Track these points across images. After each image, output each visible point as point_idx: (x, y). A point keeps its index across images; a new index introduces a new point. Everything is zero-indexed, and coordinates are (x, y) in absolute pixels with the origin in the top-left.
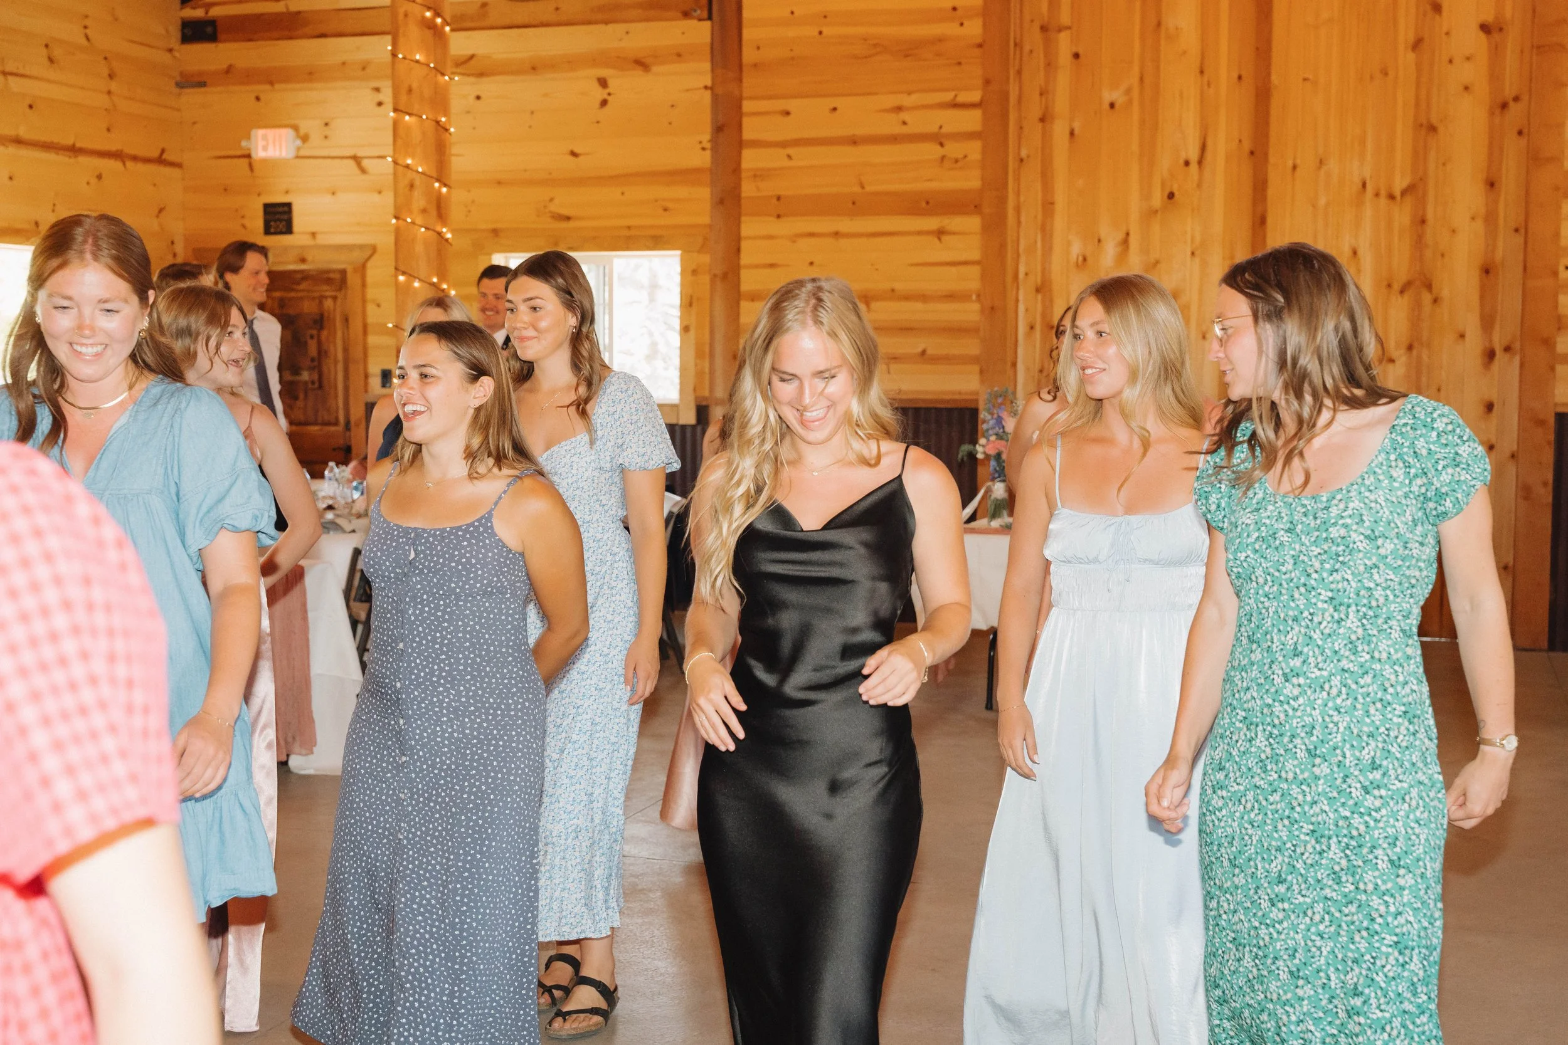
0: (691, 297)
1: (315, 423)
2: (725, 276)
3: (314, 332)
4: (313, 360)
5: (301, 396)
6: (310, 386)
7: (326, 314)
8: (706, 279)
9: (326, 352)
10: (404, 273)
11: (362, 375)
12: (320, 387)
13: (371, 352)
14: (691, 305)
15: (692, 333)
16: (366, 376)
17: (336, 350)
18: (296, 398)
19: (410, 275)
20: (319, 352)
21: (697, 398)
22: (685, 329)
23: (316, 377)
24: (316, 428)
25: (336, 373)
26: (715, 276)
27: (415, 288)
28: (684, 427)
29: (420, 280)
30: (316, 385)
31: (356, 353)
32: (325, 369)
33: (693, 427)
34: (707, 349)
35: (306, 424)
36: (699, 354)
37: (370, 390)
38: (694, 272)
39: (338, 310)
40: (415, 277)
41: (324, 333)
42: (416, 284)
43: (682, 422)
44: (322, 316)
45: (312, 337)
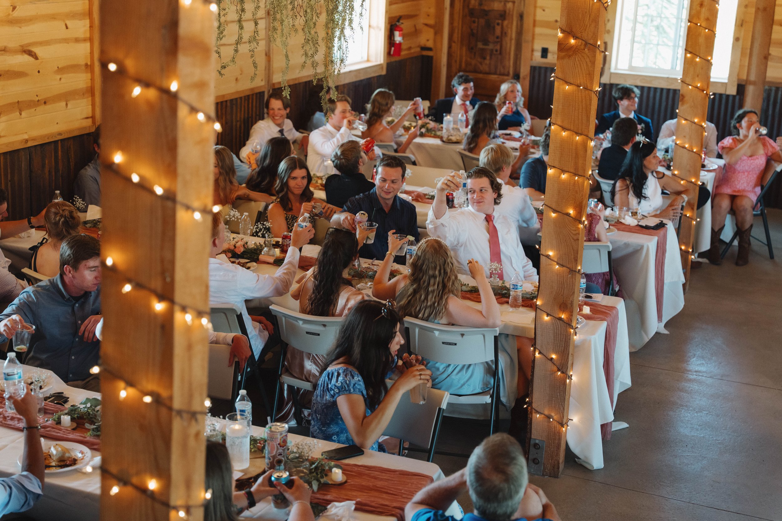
0: (743, 21)
1: (495, 73)
2: (765, 9)
3: (500, 21)
4: (497, 38)
5: (488, 58)
6: (495, 52)
7: (507, 11)
8: (753, 10)
9: (505, 33)
10: (690, 53)
11: (530, 50)
12: (500, 53)
13: (536, 37)
14: (742, 25)
15: (741, 41)
16: (533, 51)
17: (511, 34)
18: (485, 58)
19: (695, 54)
20: (502, 33)
21: (739, 80)
22: (737, 39)
23: (498, 47)
24: (495, 76)
25: (511, 46)
26: (758, 9)
27: (696, 62)
28: (728, 96)
29: (700, 57)
30: (498, 52)
31: (526, 36)
32: (504, 43)
33: (734, 97)
34: (748, 51)
35: (489, 73)
36: (743, 54)
37: (534, 59)
38: (746, 6)
39: (515, 9)
40: (698, 56)
41: (506, 23)
42: (698, 60)
43: (728, 93)
44: (505, 12)
45: (498, 24)
